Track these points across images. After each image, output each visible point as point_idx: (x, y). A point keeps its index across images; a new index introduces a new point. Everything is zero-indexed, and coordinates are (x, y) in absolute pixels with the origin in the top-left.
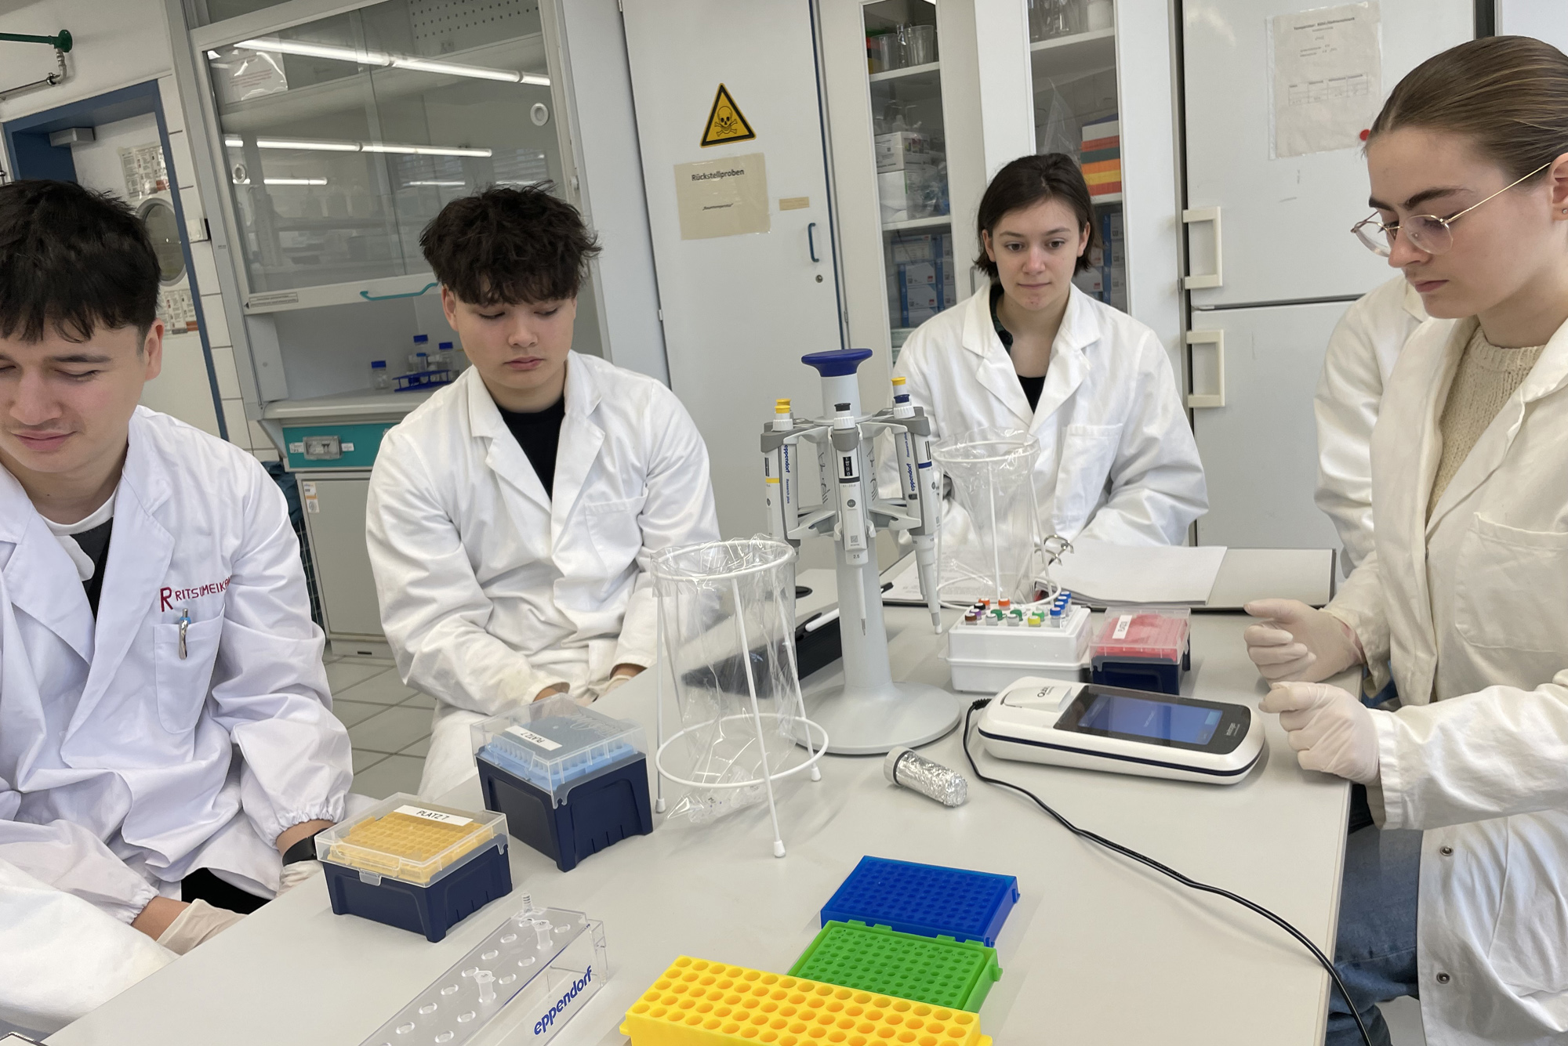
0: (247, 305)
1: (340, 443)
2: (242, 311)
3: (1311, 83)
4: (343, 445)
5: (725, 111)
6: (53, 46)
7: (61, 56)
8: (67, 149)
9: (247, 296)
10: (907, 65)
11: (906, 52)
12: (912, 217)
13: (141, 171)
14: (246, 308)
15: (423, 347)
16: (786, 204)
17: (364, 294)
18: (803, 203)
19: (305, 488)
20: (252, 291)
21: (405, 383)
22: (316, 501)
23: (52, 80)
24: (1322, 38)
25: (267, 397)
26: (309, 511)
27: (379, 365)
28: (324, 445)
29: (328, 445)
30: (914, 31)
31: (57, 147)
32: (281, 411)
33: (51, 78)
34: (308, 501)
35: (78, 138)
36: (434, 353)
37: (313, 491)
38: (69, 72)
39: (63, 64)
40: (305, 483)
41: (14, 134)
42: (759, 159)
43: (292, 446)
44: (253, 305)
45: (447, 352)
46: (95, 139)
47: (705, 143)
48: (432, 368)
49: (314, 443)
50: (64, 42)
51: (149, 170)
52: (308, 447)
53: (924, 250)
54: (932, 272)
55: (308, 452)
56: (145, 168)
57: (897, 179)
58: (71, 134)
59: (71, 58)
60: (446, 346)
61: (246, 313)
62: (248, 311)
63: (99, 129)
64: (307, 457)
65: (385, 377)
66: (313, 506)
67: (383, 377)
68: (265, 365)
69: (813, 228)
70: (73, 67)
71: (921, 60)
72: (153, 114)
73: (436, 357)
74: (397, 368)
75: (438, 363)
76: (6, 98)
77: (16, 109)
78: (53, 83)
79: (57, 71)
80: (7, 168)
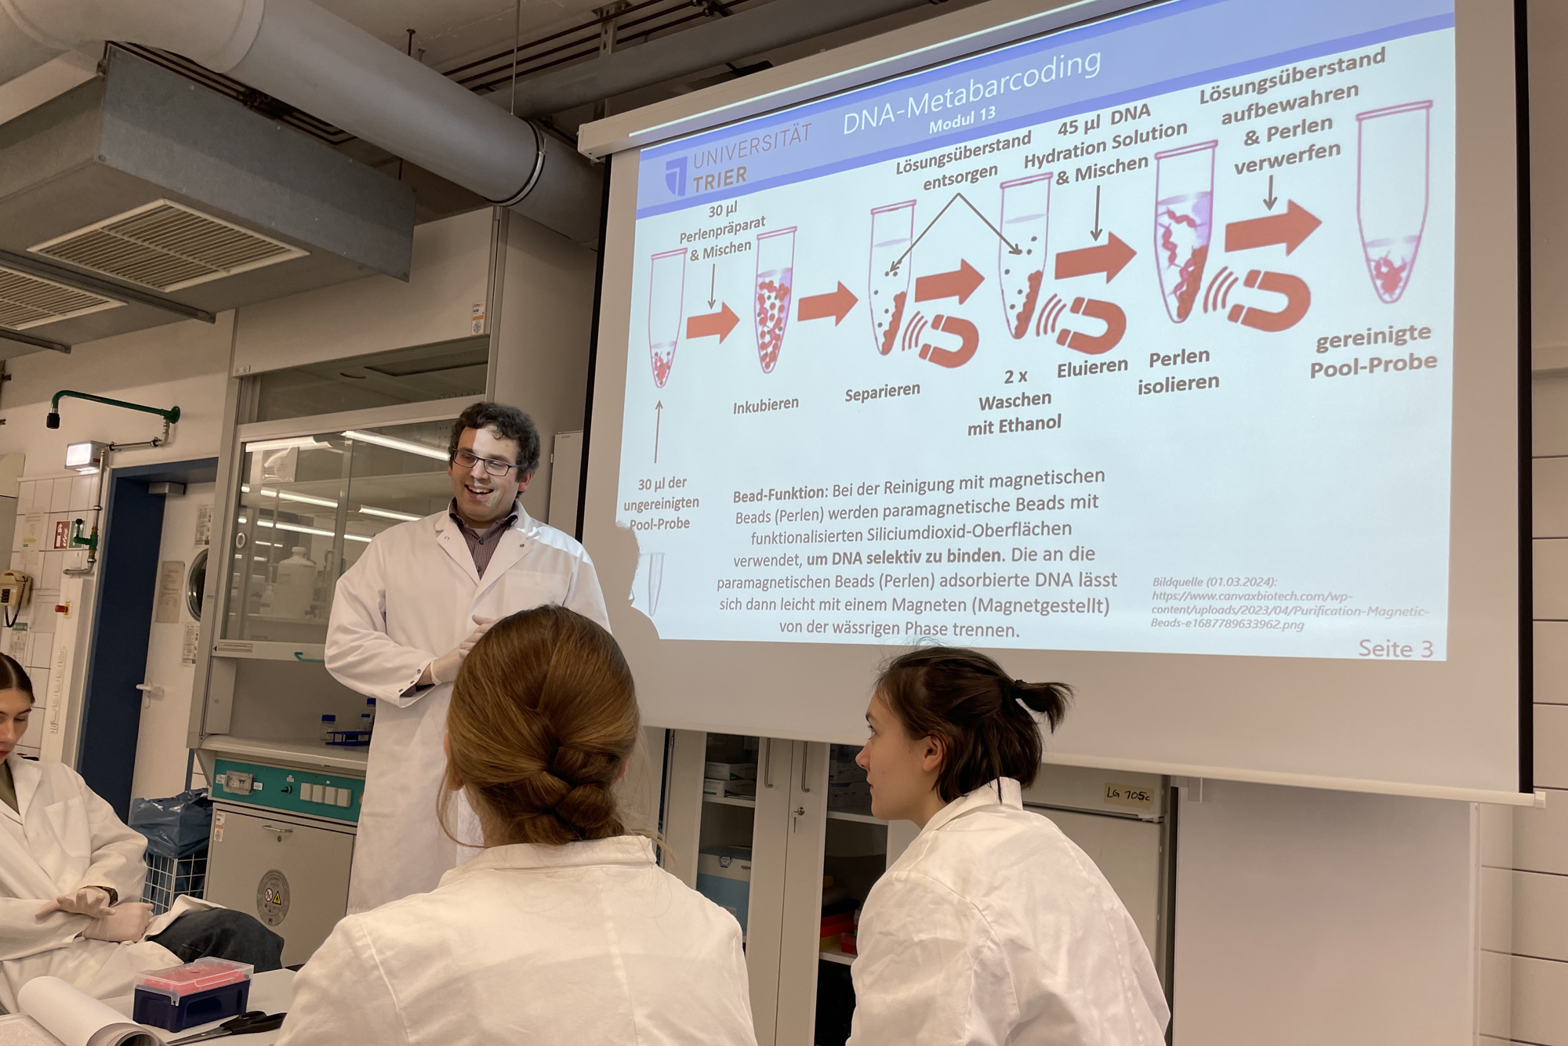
0: (215, 649)
1: (254, 780)
2: (211, 652)
4: (255, 783)
6: (163, 417)
7: (167, 426)
8: (162, 498)
9: (218, 641)
13: (209, 525)
14: (214, 650)
17: (297, 654)
19: (218, 817)
20: (224, 636)
22: (222, 831)
23: (155, 443)
25: (208, 730)
26: (215, 839)
28: (240, 781)
29: (244, 781)
31: (152, 496)
32: (215, 745)
33: (154, 441)
34: (216, 830)
35: (169, 491)
37: (222, 820)
38: (171, 439)
39: (167, 432)
40: (219, 812)
41: (118, 479)
43: (218, 777)
44: (221, 649)
46: (184, 493)
49: (234, 777)
50: (173, 416)
52: (229, 779)
55: (227, 785)
58: (165, 487)
59: (175, 429)
61: (214, 655)
62: (215, 653)
63: (189, 486)
64: (226, 789)
66: (218, 836)
68: (217, 701)
70: (175, 435)
76: (120, 450)
77: (123, 460)
78: (156, 446)
79: (161, 437)
80: (103, 504)
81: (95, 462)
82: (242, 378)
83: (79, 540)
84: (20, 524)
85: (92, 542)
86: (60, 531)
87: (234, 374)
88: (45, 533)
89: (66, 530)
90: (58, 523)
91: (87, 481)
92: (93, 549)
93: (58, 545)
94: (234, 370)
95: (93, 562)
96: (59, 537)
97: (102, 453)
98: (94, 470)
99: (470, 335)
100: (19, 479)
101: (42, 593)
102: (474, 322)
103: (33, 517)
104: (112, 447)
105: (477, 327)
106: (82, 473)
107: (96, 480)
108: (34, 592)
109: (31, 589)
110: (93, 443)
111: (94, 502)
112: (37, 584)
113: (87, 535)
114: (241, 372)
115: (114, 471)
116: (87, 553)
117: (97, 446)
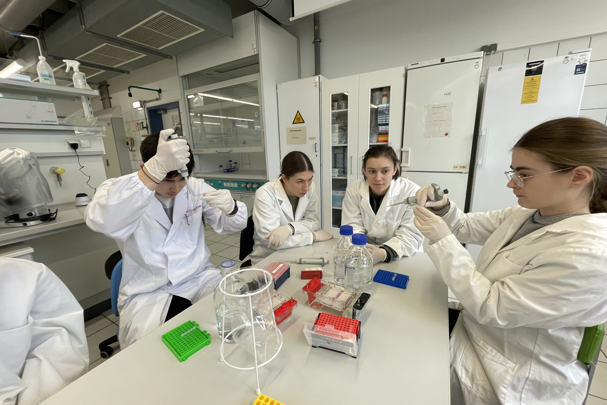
3: (435, 121)
5: (298, 116)
6: (157, 92)
7: (159, 94)
8: (161, 114)
10: (340, 109)
11: (340, 106)
12: (339, 144)
13: (175, 120)
15: (231, 163)
16: (310, 139)
17: (217, 151)
18: (314, 138)
21: (226, 171)
23: (157, 99)
24: (438, 111)
27: (221, 166)
30: (342, 102)
31: (158, 114)
35: (163, 112)
36: (233, 164)
38: (161, 98)
39: (159, 96)
41: (149, 110)
42: (305, 128)
45: (236, 164)
46: (166, 113)
47: (293, 123)
48: (232, 167)
50: (160, 91)
51: (177, 120)
53: (341, 151)
54: (342, 156)
56: (176, 120)
57: (336, 134)
58: (161, 111)
60: (236, 163)
63: (168, 111)
65: (222, 169)
67: (221, 169)
69: (316, 144)
70: (161, 96)
71: (344, 108)
72: (178, 109)
73: (233, 165)
74: (225, 167)
75: (234, 167)
76: (147, 102)
77: (149, 105)
78: (157, 100)
79: (158, 97)
80: (147, 117)
81: (141, 106)
82: (182, 77)
83: (144, 128)
84: (125, 124)
85: (147, 128)
86: (137, 126)
87: (180, 75)
88: (133, 127)
89: (139, 125)
90: (136, 124)
91: (140, 112)
92: (148, 129)
93: (137, 129)
94: (180, 74)
95: (148, 133)
96: (137, 127)
97: (143, 103)
98: (141, 109)
99: (252, 55)
100: (121, 113)
101: (136, 142)
102: (253, 50)
103: (128, 123)
104: (145, 102)
105: (254, 52)
106: (138, 110)
107: (143, 111)
108: (135, 142)
109: (133, 141)
110: (139, 101)
111: (144, 118)
112: (135, 140)
113: (145, 126)
114: (182, 75)
115: (147, 108)
116: (146, 131)
117: (141, 102)
